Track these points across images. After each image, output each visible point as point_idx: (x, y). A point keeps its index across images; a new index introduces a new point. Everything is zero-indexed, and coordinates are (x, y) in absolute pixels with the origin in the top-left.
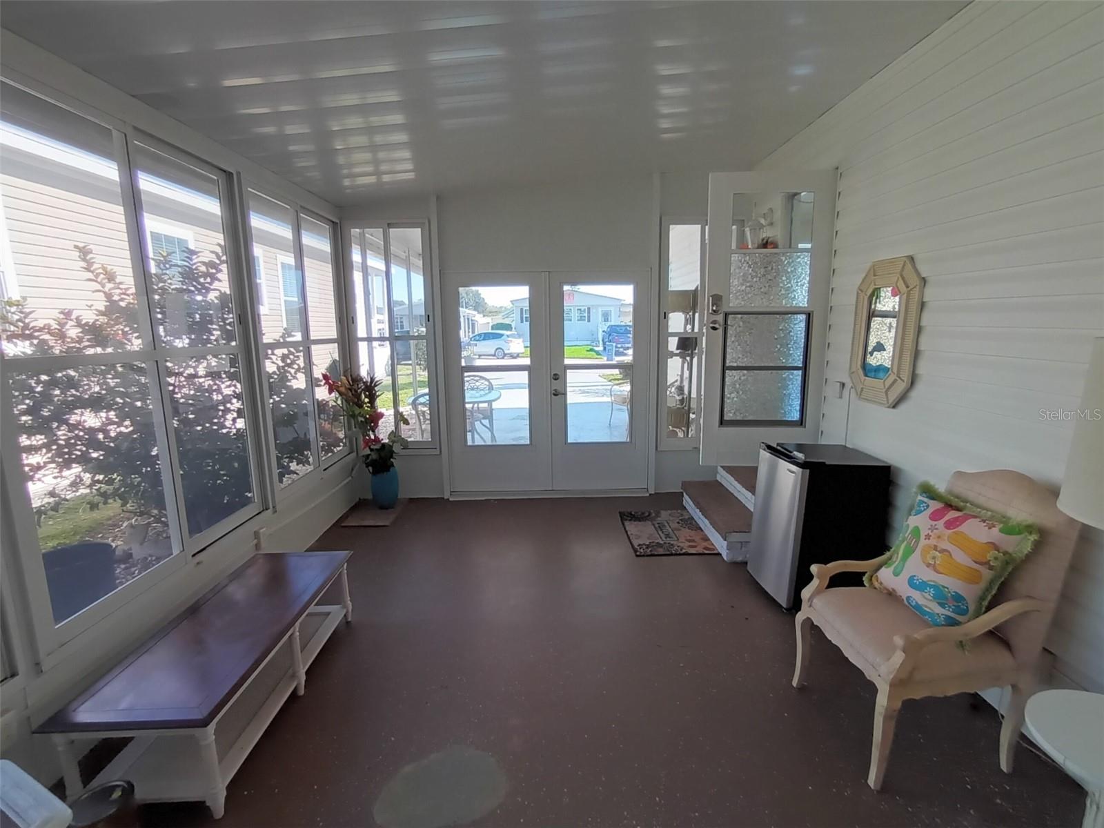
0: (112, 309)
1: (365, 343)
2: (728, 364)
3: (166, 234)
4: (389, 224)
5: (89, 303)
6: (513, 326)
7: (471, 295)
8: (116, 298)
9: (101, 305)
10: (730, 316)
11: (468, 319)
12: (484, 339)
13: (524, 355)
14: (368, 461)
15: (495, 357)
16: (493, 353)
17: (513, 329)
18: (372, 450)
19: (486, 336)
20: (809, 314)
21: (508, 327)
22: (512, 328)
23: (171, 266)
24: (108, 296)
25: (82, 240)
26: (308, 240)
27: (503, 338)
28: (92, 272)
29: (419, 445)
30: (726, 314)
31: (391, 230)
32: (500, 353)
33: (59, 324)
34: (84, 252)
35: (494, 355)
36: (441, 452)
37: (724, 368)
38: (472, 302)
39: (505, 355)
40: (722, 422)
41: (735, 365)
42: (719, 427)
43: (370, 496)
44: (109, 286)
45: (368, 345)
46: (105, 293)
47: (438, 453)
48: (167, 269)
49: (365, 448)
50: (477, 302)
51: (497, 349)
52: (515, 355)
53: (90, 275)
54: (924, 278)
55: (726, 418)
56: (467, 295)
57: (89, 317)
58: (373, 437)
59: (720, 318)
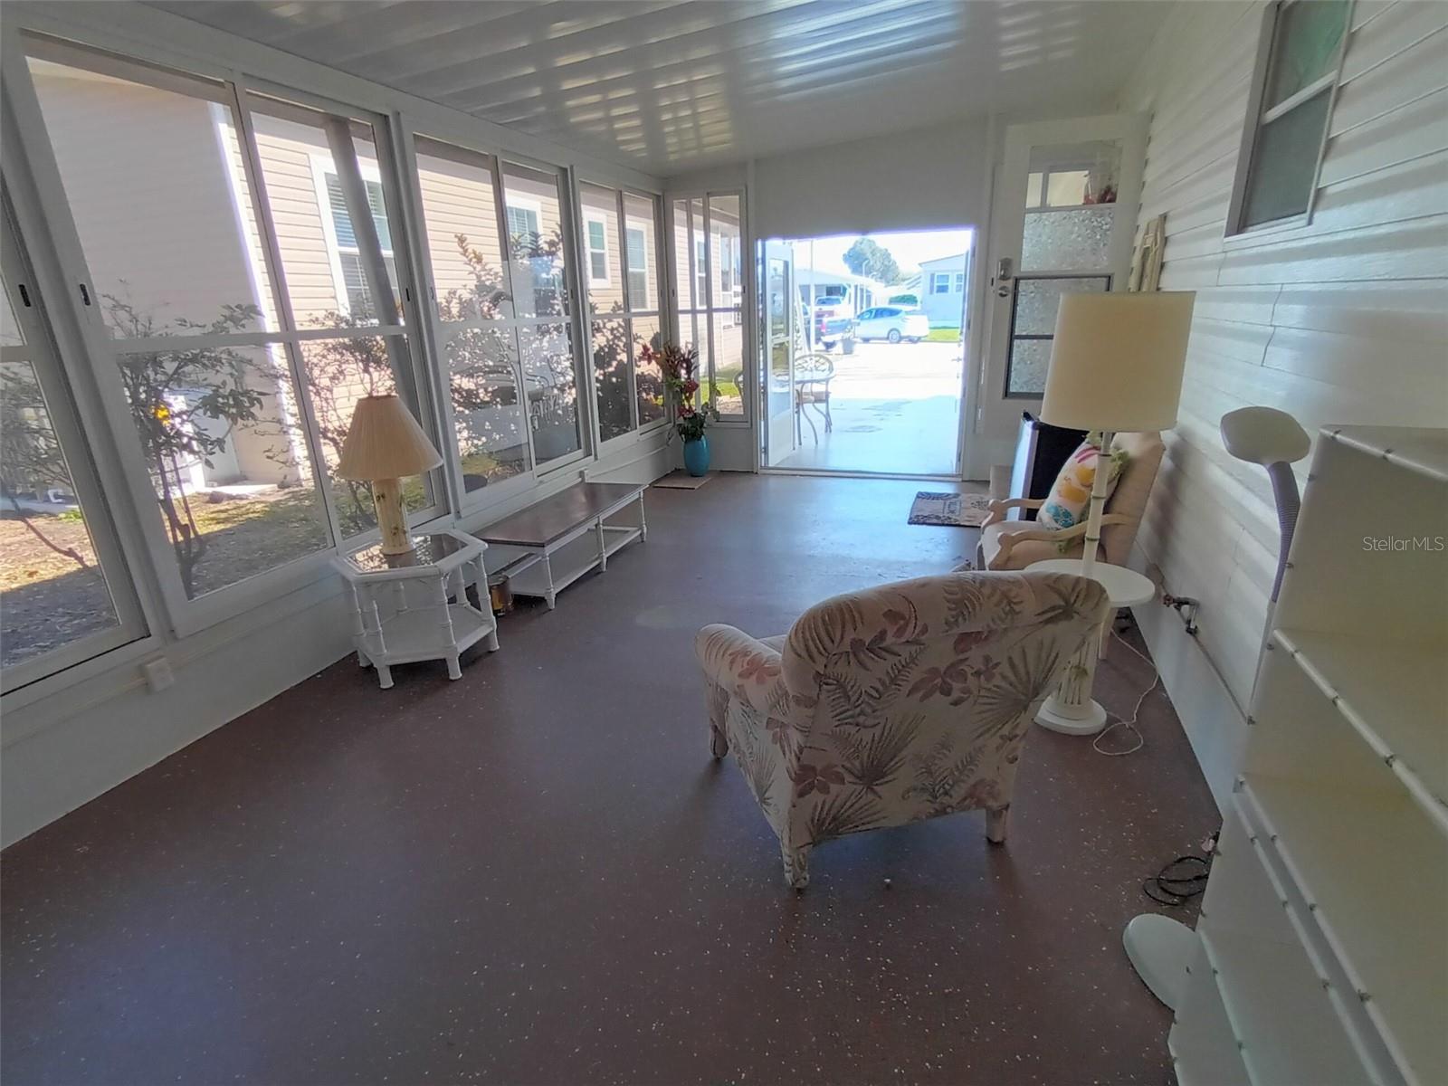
0: (481, 288)
1: (689, 317)
2: (1017, 332)
3: (518, 207)
4: (708, 194)
5: (464, 282)
6: (919, 299)
7: (878, 255)
8: (483, 278)
9: (472, 284)
10: (1021, 281)
11: (862, 290)
12: (876, 316)
13: (926, 339)
14: (683, 431)
15: (888, 342)
16: (886, 336)
17: (919, 303)
18: (685, 419)
19: (880, 313)
20: (1110, 277)
21: (910, 300)
22: (916, 301)
23: (522, 247)
24: (479, 277)
25: (461, 230)
26: (632, 223)
27: (900, 315)
28: (467, 257)
29: (730, 419)
30: (1016, 280)
31: (710, 199)
32: (895, 336)
33: (447, 302)
34: (461, 240)
35: (888, 338)
36: (752, 425)
37: (1012, 337)
38: (878, 265)
39: (901, 338)
40: (1007, 394)
41: (1024, 333)
42: (1003, 398)
43: (682, 466)
44: (479, 267)
45: (692, 317)
46: (476, 275)
47: (749, 426)
48: (518, 251)
49: (679, 417)
50: (886, 266)
51: (892, 330)
52: (916, 339)
53: (465, 259)
54: (1166, 238)
55: (1012, 389)
56: (873, 255)
57: (466, 295)
58: (687, 407)
59: (1010, 284)
